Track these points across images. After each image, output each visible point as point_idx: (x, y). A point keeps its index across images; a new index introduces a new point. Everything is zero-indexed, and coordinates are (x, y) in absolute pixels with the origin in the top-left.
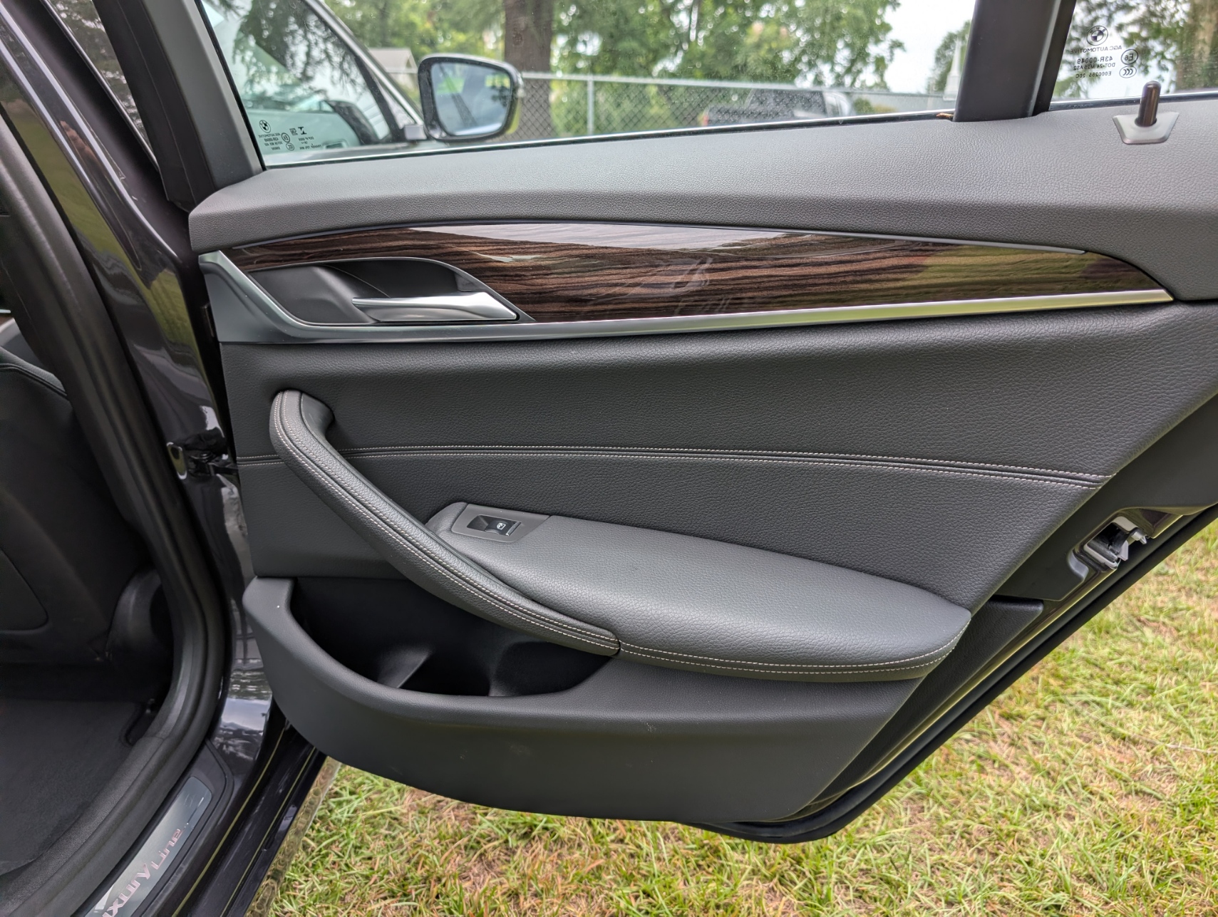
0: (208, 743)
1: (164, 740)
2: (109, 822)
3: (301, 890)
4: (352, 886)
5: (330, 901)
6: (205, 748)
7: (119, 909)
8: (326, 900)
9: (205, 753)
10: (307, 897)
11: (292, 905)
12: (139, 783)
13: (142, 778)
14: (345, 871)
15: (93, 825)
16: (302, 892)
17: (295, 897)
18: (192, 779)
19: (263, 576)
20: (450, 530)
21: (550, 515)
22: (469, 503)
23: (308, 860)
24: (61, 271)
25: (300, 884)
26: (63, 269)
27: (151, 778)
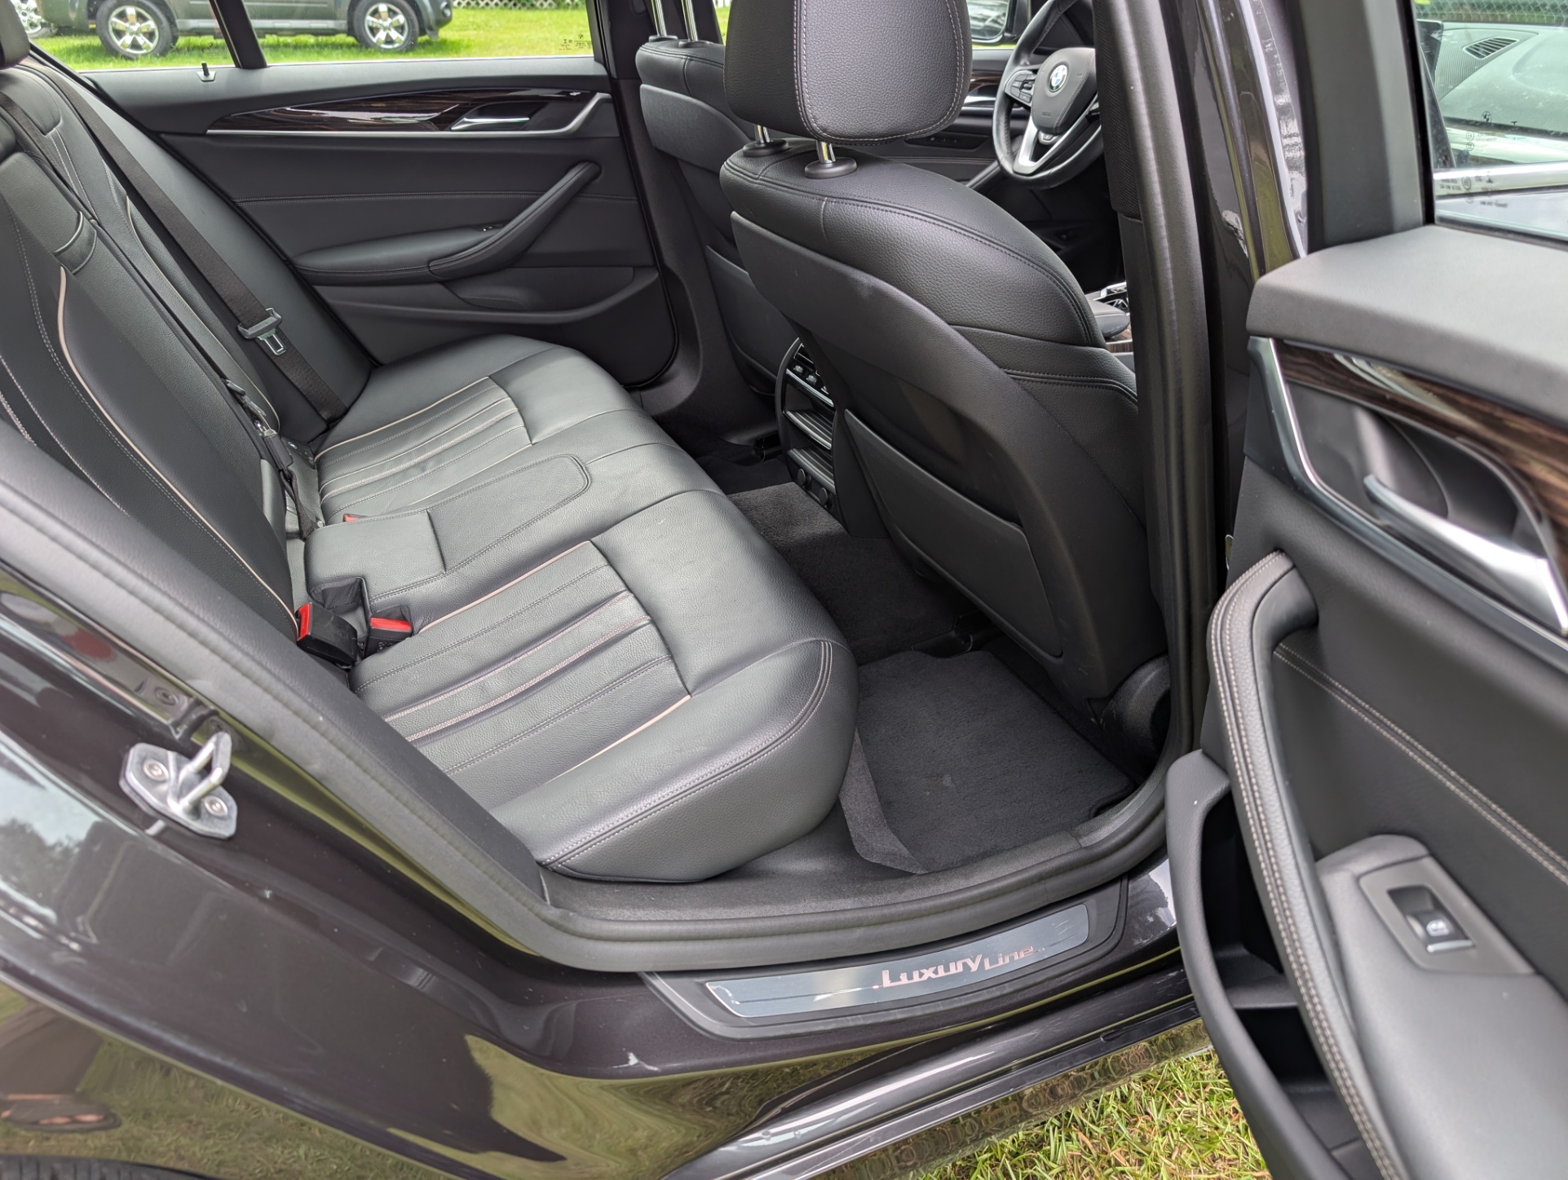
0: (1125, 882)
1: (1081, 848)
2: (975, 892)
3: (1180, 1105)
4: (1235, 1156)
5: (1198, 1147)
6: (1118, 885)
7: (929, 978)
8: (1197, 1142)
9: (1114, 891)
10: (1179, 1118)
11: (1159, 1111)
12: (1026, 875)
13: (1033, 872)
14: (1239, 1132)
15: (963, 883)
16: (1179, 1109)
17: (1168, 1106)
18: (1082, 907)
19: (1206, 754)
20: (1357, 879)
21: (1539, 972)
22: (1433, 854)
23: (1210, 1081)
24: (1171, 286)
25: (1184, 1099)
26: (1174, 283)
27: (1041, 878)
